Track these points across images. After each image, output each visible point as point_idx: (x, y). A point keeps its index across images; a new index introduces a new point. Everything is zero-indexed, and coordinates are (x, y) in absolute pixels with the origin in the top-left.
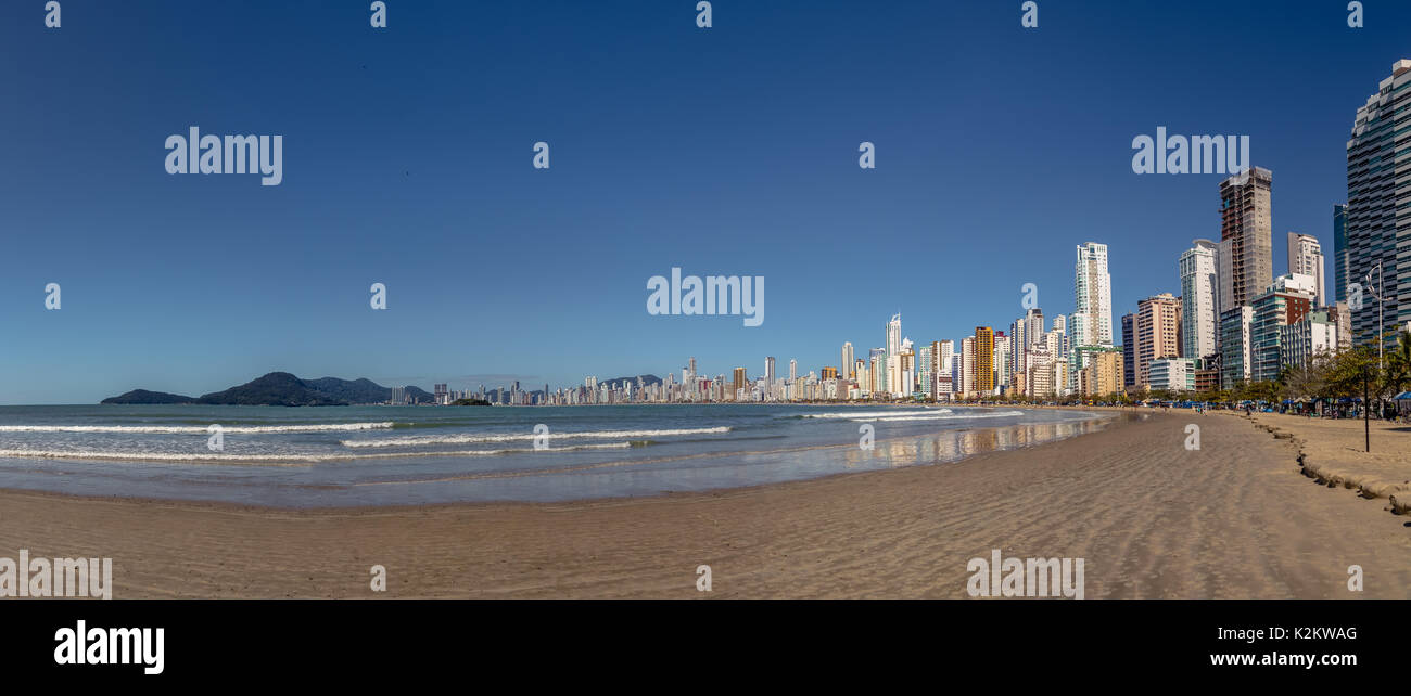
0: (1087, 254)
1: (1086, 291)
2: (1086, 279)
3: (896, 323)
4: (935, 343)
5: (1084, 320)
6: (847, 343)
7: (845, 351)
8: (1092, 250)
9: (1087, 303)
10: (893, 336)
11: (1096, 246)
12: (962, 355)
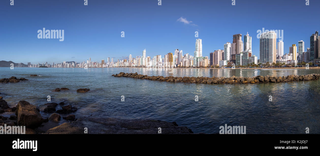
0: (198, 41)
1: (198, 47)
2: (198, 45)
3: (145, 51)
4: (157, 56)
5: (198, 52)
6: (130, 55)
7: (130, 56)
8: (199, 40)
9: (198, 50)
10: (144, 54)
11: (200, 40)
12: (165, 58)
